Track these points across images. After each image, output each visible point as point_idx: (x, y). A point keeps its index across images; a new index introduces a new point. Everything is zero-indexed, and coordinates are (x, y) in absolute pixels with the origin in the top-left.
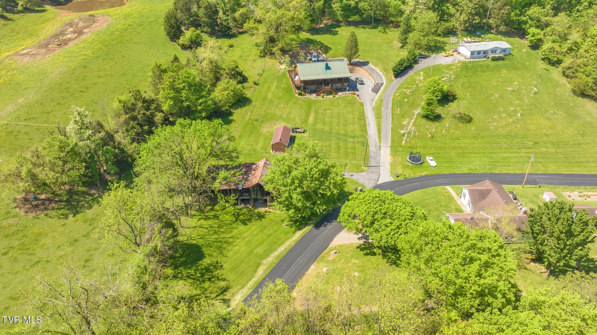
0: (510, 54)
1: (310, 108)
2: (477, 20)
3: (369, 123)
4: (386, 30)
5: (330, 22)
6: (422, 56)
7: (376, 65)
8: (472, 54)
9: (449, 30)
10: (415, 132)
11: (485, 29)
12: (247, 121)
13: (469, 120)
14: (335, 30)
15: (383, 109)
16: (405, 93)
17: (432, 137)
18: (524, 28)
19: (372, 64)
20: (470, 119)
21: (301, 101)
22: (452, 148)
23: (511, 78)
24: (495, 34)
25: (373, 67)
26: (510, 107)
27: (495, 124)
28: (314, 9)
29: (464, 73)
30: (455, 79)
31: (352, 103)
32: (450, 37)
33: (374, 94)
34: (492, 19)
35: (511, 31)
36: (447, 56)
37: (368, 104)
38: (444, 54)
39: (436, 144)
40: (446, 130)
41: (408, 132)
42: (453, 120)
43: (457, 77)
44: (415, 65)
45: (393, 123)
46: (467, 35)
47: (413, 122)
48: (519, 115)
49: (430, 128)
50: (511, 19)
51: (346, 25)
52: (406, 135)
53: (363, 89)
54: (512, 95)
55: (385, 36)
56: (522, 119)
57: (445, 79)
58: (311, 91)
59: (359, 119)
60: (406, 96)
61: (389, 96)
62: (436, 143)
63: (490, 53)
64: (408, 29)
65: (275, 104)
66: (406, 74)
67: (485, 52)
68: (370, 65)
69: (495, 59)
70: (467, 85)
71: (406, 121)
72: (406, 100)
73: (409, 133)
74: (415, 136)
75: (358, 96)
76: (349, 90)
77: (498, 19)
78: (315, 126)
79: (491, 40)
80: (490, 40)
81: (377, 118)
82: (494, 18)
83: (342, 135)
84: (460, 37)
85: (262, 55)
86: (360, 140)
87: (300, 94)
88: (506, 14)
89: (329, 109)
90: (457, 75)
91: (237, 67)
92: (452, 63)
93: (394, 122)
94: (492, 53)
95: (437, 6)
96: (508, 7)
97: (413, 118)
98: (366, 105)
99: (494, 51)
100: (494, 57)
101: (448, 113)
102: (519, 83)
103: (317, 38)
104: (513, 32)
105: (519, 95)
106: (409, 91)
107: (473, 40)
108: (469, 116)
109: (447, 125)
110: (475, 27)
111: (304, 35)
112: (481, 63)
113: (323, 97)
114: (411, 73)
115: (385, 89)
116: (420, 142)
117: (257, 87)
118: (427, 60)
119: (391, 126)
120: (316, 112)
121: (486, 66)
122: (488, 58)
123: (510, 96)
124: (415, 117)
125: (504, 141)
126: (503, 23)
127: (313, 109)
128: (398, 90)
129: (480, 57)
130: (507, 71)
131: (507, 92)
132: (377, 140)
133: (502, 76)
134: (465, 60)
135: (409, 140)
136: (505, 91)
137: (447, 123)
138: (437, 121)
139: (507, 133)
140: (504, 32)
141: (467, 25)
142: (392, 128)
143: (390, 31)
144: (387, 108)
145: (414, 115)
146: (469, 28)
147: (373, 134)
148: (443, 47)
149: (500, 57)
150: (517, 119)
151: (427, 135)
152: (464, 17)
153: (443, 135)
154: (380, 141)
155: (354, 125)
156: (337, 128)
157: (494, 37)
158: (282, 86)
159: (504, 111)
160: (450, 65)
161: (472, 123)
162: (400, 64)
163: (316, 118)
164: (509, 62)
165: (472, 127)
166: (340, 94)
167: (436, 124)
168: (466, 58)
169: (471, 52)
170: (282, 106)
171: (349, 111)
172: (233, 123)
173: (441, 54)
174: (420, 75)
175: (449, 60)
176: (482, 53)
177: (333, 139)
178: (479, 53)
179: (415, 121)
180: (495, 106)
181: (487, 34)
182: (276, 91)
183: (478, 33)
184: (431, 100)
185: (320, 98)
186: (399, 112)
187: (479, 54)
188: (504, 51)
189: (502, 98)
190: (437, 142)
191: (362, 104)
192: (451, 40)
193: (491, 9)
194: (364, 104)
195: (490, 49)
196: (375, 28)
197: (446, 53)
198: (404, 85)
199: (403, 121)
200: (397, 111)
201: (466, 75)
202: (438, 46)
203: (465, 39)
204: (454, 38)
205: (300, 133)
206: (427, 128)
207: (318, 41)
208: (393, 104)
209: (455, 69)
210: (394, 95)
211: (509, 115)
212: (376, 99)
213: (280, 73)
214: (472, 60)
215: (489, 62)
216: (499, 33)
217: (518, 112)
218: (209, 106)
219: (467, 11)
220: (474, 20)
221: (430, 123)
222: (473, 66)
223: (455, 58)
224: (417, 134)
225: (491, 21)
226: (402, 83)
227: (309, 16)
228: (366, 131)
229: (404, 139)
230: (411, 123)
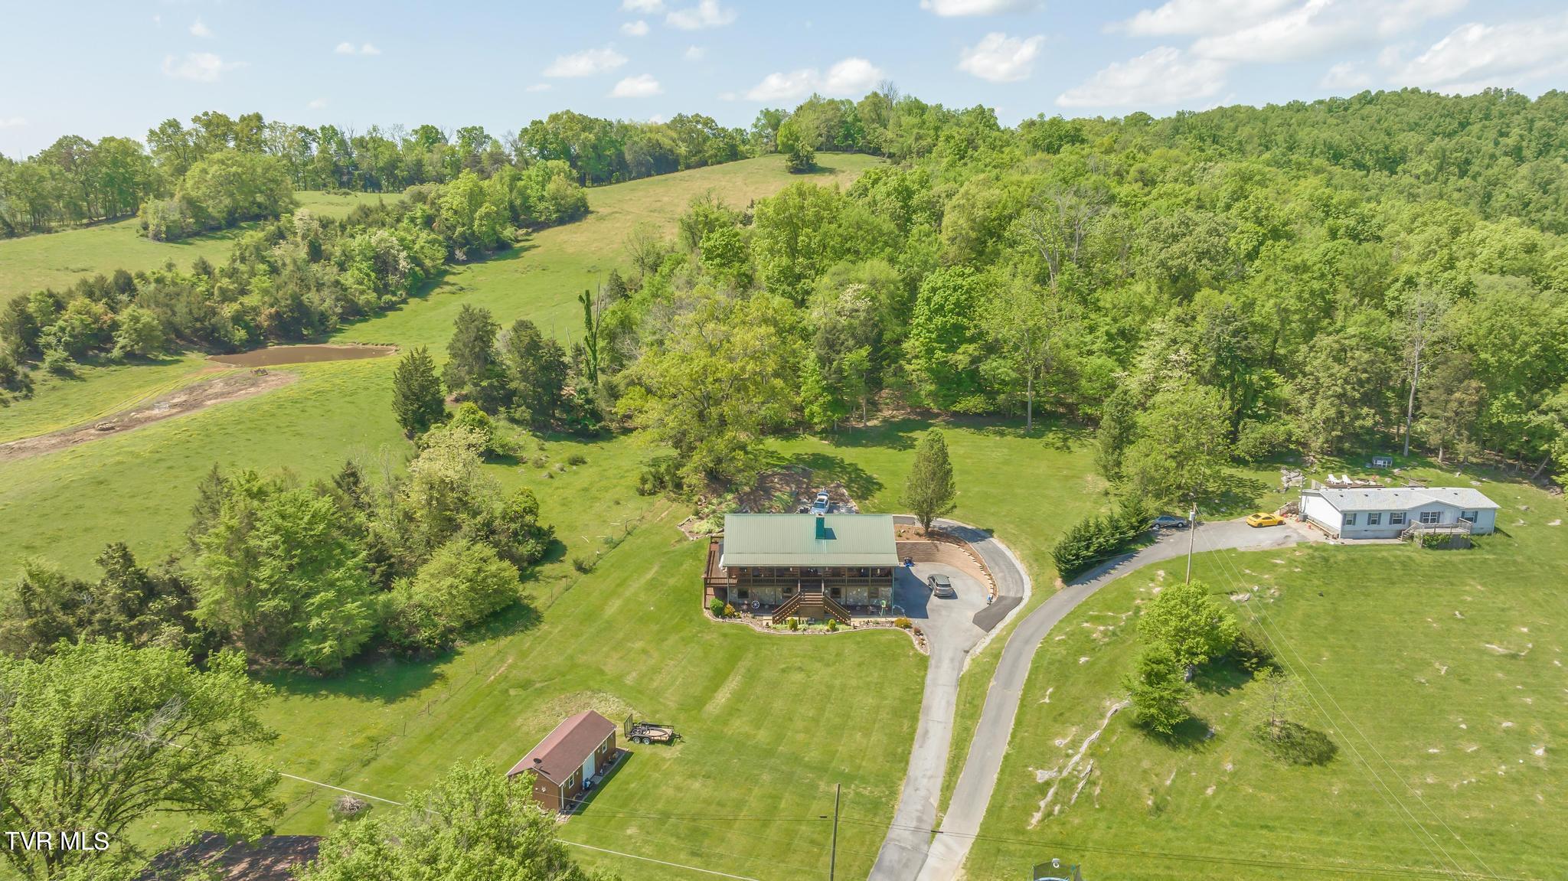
0: (1497, 530)
1: (733, 660)
2: (1368, 418)
3: (926, 732)
4: (1070, 443)
5: (900, 416)
6: (1174, 523)
7: (1011, 542)
8: (1349, 522)
9: (1274, 447)
10: (1092, 783)
11: (1406, 453)
12: (491, 686)
13: (1323, 754)
14: (910, 435)
15: (993, 683)
16: (1087, 634)
17: (1158, 809)
18: (1548, 452)
19: (999, 537)
20: (1325, 748)
21: (715, 635)
22: (1235, 862)
23: (1503, 610)
24: (1441, 469)
25: (1002, 546)
26: (1496, 718)
27: (1429, 781)
28: (840, 370)
29: (1316, 582)
30: (1280, 599)
31: (888, 654)
32: (1279, 469)
33: (978, 630)
34: (1426, 419)
35: (1500, 462)
36: (1260, 526)
37: (946, 664)
38: (1251, 519)
39: (1169, 841)
40: (1220, 785)
41: (1064, 780)
42: (1257, 746)
43: (1290, 592)
44: (1140, 548)
45: (1017, 740)
46: (1342, 468)
47: (1092, 743)
48: (1540, 752)
49: (1158, 769)
50: (1494, 421)
51: (948, 423)
52: (1052, 791)
53: (944, 613)
54: (1508, 673)
55: (1062, 458)
56: (1553, 772)
57: (1241, 597)
58: (762, 605)
59: (896, 713)
60: (1086, 644)
61: (1027, 642)
62: (1171, 834)
63: (1416, 522)
64: (1124, 435)
65: (621, 635)
66: (1106, 572)
67: (1398, 518)
68: (995, 541)
69: (1433, 543)
70: (1323, 623)
71: (1064, 737)
72: (1083, 660)
73: (1067, 784)
74: (1087, 798)
75: (918, 632)
76: (889, 612)
77: (1447, 419)
78: (725, 723)
79: (1425, 483)
80: (1422, 483)
81: (963, 717)
82: (1432, 417)
83: (807, 766)
84: (1316, 472)
85: (648, 486)
86: (866, 793)
87: (719, 612)
88: (1471, 404)
89: (800, 669)
90: (1289, 587)
91: (531, 511)
92: (1277, 548)
93: (1019, 736)
94: (1426, 521)
95: (1226, 373)
96: (1474, 384)
97: (1095, 728)
98: (937, 667)
99: (1430, 516)
100: (1433, 537)
101: (1235, 722)
102: (1536, 629)
103: (849, 454)
104: (1511, 467)
105: (1537, 676)
106: (1102, 628)
107: (1359, 482)
108: (1322, 738)
109: (1229, 767)
110: (1364, 441)
111: (810, 445)
112: (1385, 554)
113: (794, 627)
114: (1122, 572)
115: (1020, 617)
116: (1102, 825)
117: (583, 577)
118: (1188, 534)
119: (1005, 749)
120: (752, 676)
121: (1404, 564)
122: (1412, 537)
123: (1500, 675)
124: (1106, 722)
125: (1469, 858)
126: (1466, 433)
127: (743, 665)
128: (1063, 625)
129: (1378, 534)
130: (1484, 584)
131: (1485, 658)
132: (935, 801)
133: (1463, 602)
134: (1323, 539)
135: (1061, 812)
136: (1474, 656)
137: (1226, 758)
138: (1187, 746)
139: (1489, 822)
140: (1477, 464)
141: (1334, 433)
142: (1007, 757)
143: (1082, 446)
144: (1008, 684)
145: (1102, 716)
146: (1347, 445)
147: (929, 773)
148: (1252, 500)
149: (1457, 536)
150: (1530, 767)
151: (1138, 796)
152: (1324, 409)
153: (1206, 805)
154: (944, 806)
155: (867, 733)
156: (801, 737)
157: (1439, 477)
158: (672, 581)
159: (1471, 730)
160: (1267, 554)
161: (1331, 766)
162: (1083, 537)
163: (739, 697)
164: (1491, 557)
165: (1331, 784)
166: (856, 621)
167: (1184, 757)
168: (1327, 535)
169: (1345, 514)
170: (639, 645)
171: (868, 684)
172: (437, 686)
173: (1242, 519)
174: (1152, 580)
175: (1266, 539)
176: (1385, 520)
177: (766, 777)
178: (1374, 518)
179: (1103, 739)
180: (1433, 707)
181: (1414, 468)
182: (642, 597)
183: (1380, 463)
184: (1159, 662)
185: (784, 629)
186: (1047, 700)
187: (1374, 522)
188: (1470, 519)
189: (1466, 681)
190: (1174, 829)
191: (923, 662)
192: (1284, 479)
193: (1417, 391)
194: (932, 662)
195: (1414, 509)
196: (1038, 435)
197: (1257, 516)
198: (1091, 609)
199: (1057, 735)
200: (1044, 696)
201: (1324, 589)
202: (1236, 495)
203: (1332, 478)
204: (1293, 474)
205: (653, 742)
206: (1145, 772)
207: (847, 462)
208: (1035, 670)
209: (1282, 566)
210: (1046, 641)
211: (1496, 749)
212: (979, 649)
213: (686, 543)
214: (1349, 542)
215: (1415, 551)
216: (1455, 464)
217: (1536, 740)
218: (349, 619)
219: (1329, 388)
220: (1358, 417)
221: (1160, 750)
222: (1353, 560)
223: (1288, 532)
224: (1097, 791)
225: (1421, 426)
226: (1086, 603)
227: (824, 389)
228: (904, 759)
229: (1042, 804)
230: (1085, 745)
